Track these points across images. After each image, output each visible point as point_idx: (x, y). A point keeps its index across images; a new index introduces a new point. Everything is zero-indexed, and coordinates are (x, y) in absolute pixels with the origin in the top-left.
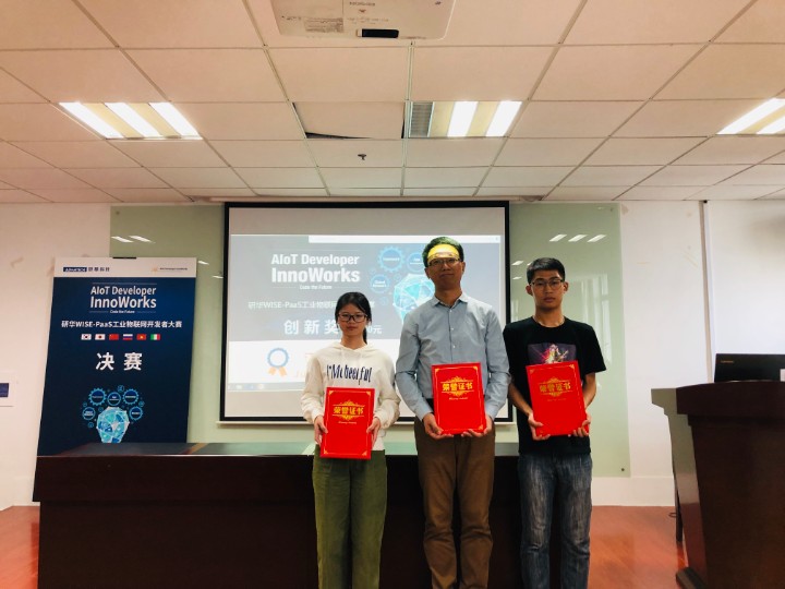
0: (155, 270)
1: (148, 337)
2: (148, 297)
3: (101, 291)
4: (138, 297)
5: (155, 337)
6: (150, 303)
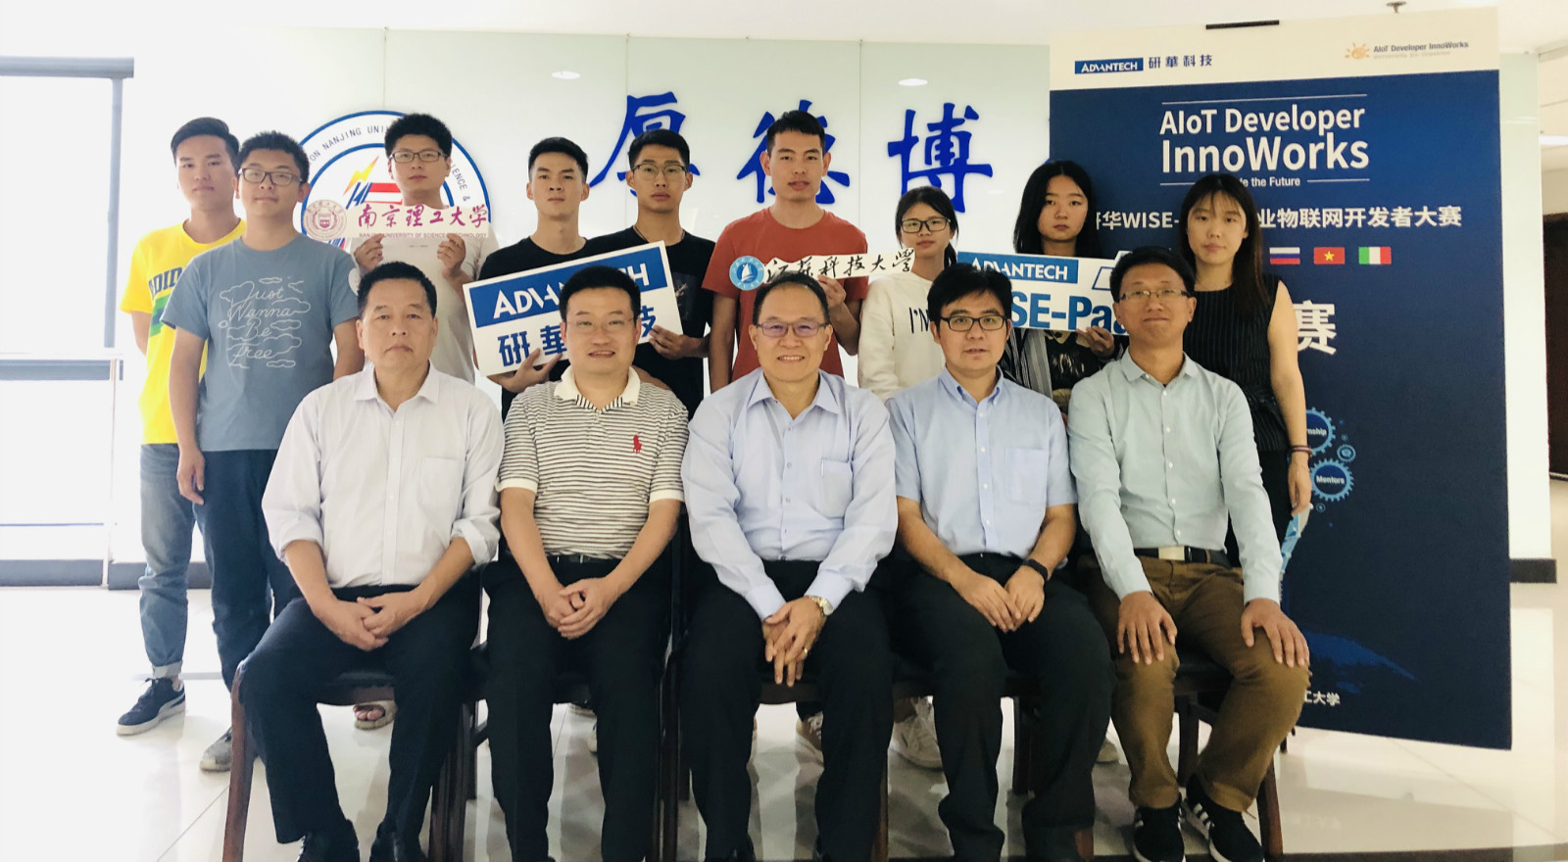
1: (1352, 256)
2: (1340, 135)
3: (1192, 125)
4: (1307, 138)
5: (1373, 256)
6: (1347, 155)
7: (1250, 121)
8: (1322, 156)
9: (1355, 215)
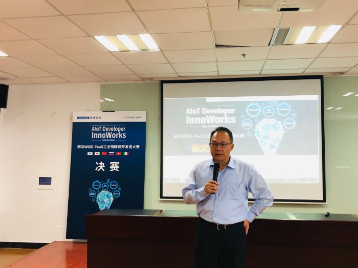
0: (125, 118)
1: (122, 154)
2: (122, 132)
3: (97, 129)
4: (116, 132)
5: (126, 154)
6: (122, 136)
7: (107, 129)
8: (118, 135)
9: (123, 146)
